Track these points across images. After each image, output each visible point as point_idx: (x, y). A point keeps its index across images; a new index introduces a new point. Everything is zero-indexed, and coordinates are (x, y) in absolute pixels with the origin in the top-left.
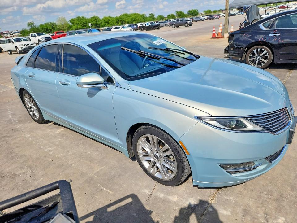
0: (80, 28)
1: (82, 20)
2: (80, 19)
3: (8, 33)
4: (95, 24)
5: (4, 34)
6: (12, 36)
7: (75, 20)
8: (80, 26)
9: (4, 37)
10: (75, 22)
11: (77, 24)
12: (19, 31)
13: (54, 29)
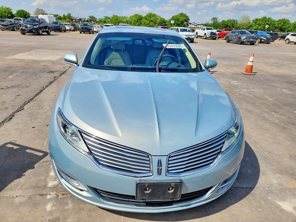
0: (260, 29)
1: (267, 22)
2: (266, 19)
3: (194, 24)
4: (280, 27)
5: (191, 24)
6: (195, 27)
7: (259, 20)
8: (262, 27)
9: (189, 27)
10: (258, 22)
11: (259, 24)
12: (203, 24)
13: (233, 26)
